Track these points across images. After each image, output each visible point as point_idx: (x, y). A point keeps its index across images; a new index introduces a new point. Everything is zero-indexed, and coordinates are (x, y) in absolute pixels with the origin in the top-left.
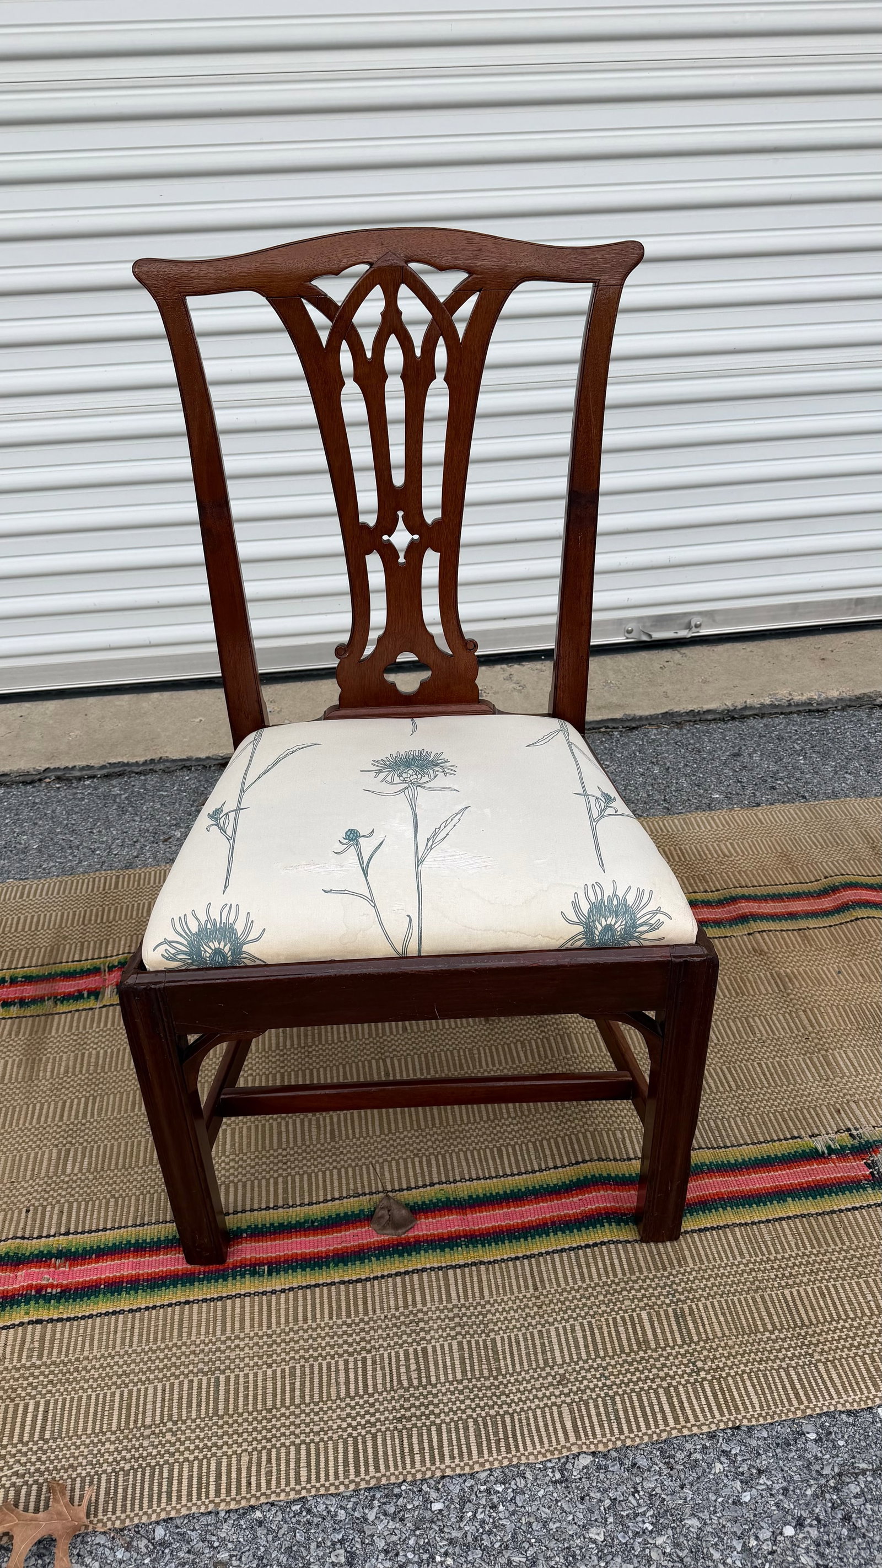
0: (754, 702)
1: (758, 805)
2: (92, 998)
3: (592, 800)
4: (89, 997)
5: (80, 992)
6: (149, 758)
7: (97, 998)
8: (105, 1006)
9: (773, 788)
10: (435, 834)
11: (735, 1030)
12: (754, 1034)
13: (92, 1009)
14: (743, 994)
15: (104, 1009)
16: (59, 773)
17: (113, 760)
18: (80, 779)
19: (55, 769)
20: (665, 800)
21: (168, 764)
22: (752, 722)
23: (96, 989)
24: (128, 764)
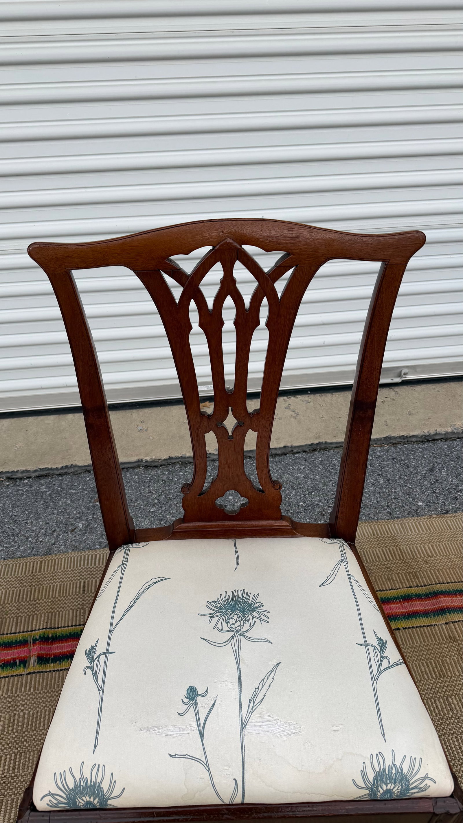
0: (442, 430)
1: (447, 512)
2: (22, 665)
3: (371, 649)
4: (20, 665)
5: (14, 660)
6: (64, 465)
7: (25, 666)
8: (30, 673)
9: (456, 498)
10: (255, 695)
11: (439, 707)
12: (452, 711)
13: (21, 675)
14: (444, 676)
15: (29, 676)
16: (9, 475)
17: (42, 467)
18: (21, 479)
19: (6, 472)
20: (388, 506)
21: (76, 469)
22: (440, 444)
23: (24, 658)
24: (51, 469)
